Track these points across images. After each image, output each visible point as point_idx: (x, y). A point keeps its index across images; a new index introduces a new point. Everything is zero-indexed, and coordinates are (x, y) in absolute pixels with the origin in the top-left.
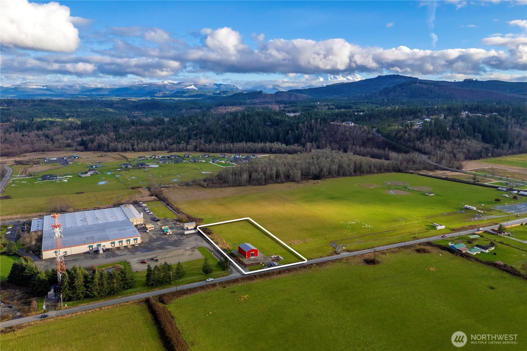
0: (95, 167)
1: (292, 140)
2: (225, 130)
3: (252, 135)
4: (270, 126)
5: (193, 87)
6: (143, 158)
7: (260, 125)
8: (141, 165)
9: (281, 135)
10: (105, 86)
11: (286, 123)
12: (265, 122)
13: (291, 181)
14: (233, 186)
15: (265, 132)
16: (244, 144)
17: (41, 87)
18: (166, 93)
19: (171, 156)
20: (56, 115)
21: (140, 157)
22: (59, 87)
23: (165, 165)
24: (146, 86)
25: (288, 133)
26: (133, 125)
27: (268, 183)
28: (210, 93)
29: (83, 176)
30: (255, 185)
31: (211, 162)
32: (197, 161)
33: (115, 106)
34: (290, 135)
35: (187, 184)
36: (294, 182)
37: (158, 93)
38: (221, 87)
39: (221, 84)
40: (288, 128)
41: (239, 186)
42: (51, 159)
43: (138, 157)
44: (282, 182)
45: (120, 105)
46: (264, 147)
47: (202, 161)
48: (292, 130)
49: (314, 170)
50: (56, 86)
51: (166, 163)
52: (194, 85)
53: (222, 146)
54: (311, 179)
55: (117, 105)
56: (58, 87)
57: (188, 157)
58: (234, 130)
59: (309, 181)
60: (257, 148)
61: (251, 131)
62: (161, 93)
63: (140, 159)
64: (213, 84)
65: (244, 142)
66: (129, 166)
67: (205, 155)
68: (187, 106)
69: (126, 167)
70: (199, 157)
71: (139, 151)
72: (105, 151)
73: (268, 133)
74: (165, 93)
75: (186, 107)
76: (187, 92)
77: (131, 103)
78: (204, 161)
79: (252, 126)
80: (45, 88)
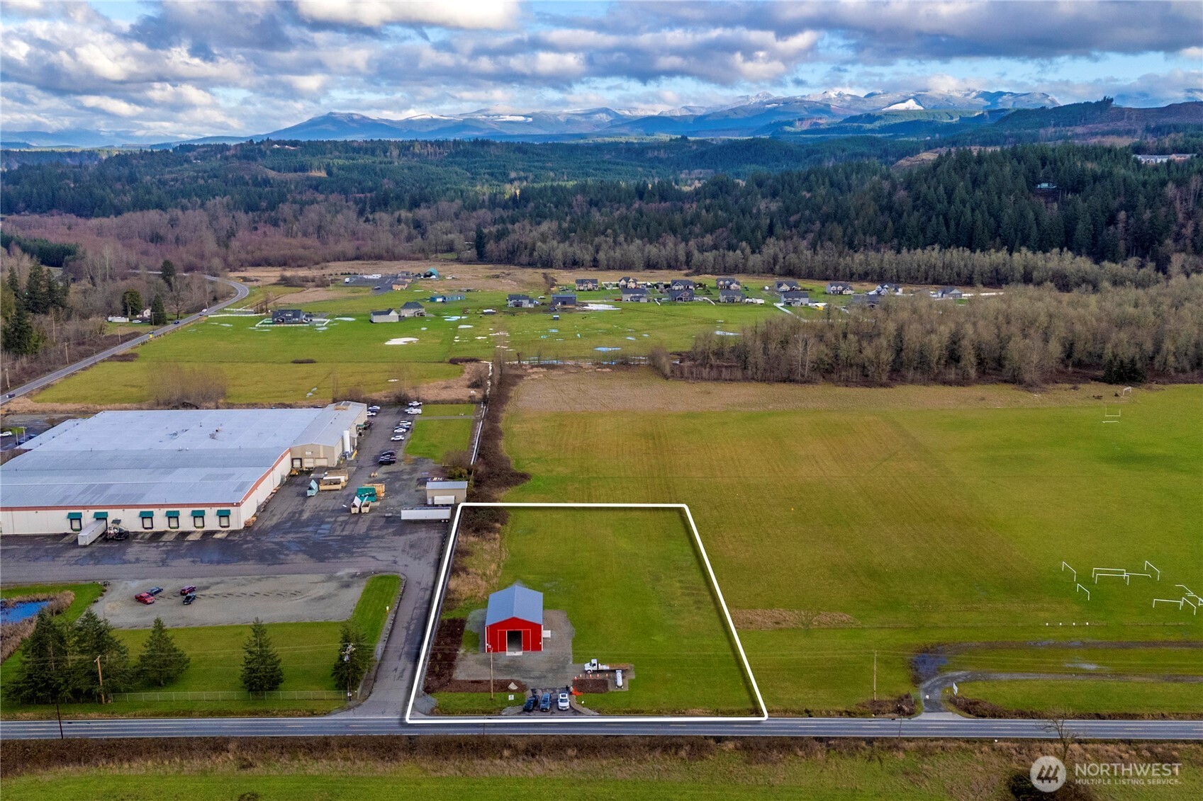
0: (440, 300)
1: (1122, 246)
2: (889, 208)
3: (974, 222)
4: (1050, 195)
5: (911, 104)
6: (590, 286)
7: (1011, 192)
8: (564, 303)
9: (1080, 226)
10: (670, 111)
11: (1112, 182)
12: (1033, 182)
13: (1005, 382)
14: (765, 380)
15: (1022, 216)
16: (935, 253)
17: (522, 119)
18: (820, 121)
19: (674, 283)
20: (487, 176)
21: (581, 282)
22: (561, 119)
23: (634, 305)
24: (775, 108)
25: (1112, 220)
26: (641, 198)
27: (904, 381)
28: (952, 118)
29: (376, 319)
30: (847, 383)
31: (779, 305)
32: (738, 299)
33: (650, 155)
34: (1121, 225)
35: (624, 364)
36: (1014, 386)
37: (797, 124)
38: (1000, 100)
39: (1001, 94)
40: (1115, 204)
41: (784, 381)
42: (365, 277)
43: (578, 281)
44: (963, 381)
45: (662, 154)
46: (1004, 265)
47: (754, 300)
48: (1130, 208)
49: (1122, 345)
50: (555, 115)
51: (642, 300)
52: (914, 98)
53: (857, 260)
54: (1096, 379)
55: (656, 154)
56: (559, 117)
57: (728, 287)
58: (915, 208)
59: (1081, 386)
60: (977, 269)
61: (973, 210)
62: (804, 122)
63: (582, 288)
64: (974, 94)
65: (937, 247)
66: (526, 304)
67: (780, 285)
68: (843, 150)
69: (517, 306)
70: (764, 289)
71: (609, 268)
72: (522, 265)
73: (1031, 216)
74: (816, 124)
75: (839, 153)
76: (879, 118)
77: (694, 147)
78: (760, 301)
79: (978, 193)
80: (530, 119)
